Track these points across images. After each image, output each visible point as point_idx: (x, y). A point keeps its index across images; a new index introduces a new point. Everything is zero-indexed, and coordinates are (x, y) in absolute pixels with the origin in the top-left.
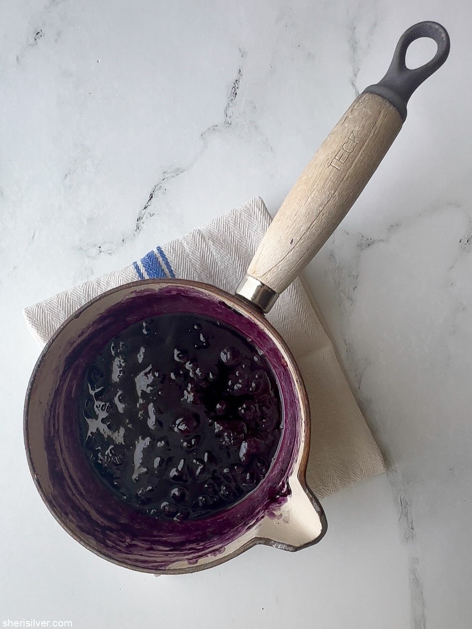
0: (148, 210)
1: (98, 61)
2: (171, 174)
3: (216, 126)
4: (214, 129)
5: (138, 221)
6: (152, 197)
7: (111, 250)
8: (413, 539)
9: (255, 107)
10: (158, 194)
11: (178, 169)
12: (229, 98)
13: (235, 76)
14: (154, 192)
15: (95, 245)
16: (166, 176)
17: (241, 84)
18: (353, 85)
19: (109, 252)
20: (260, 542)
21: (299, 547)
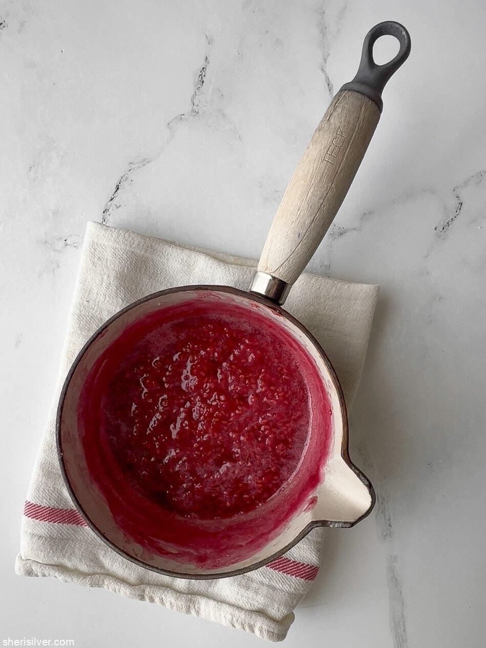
0: (114, 202)
1: (62, 51)
2: (137, 165)
3: (183, 115)
4: (181, 118)
5: (104, 213)
6: (118, 188)
7: (77, 243)
8: (391, 537)
9: (222, 95)
10: (125, 185)
11: (144, 160)
12: (196, 86)
13: (201, 63)
14: (120, 183)
15: (61, 238)
16: (133, 166)
17: (208, 72)
18: (323, 70)
19: (75, 245)
20: (318, 525)
21: (355, 522)
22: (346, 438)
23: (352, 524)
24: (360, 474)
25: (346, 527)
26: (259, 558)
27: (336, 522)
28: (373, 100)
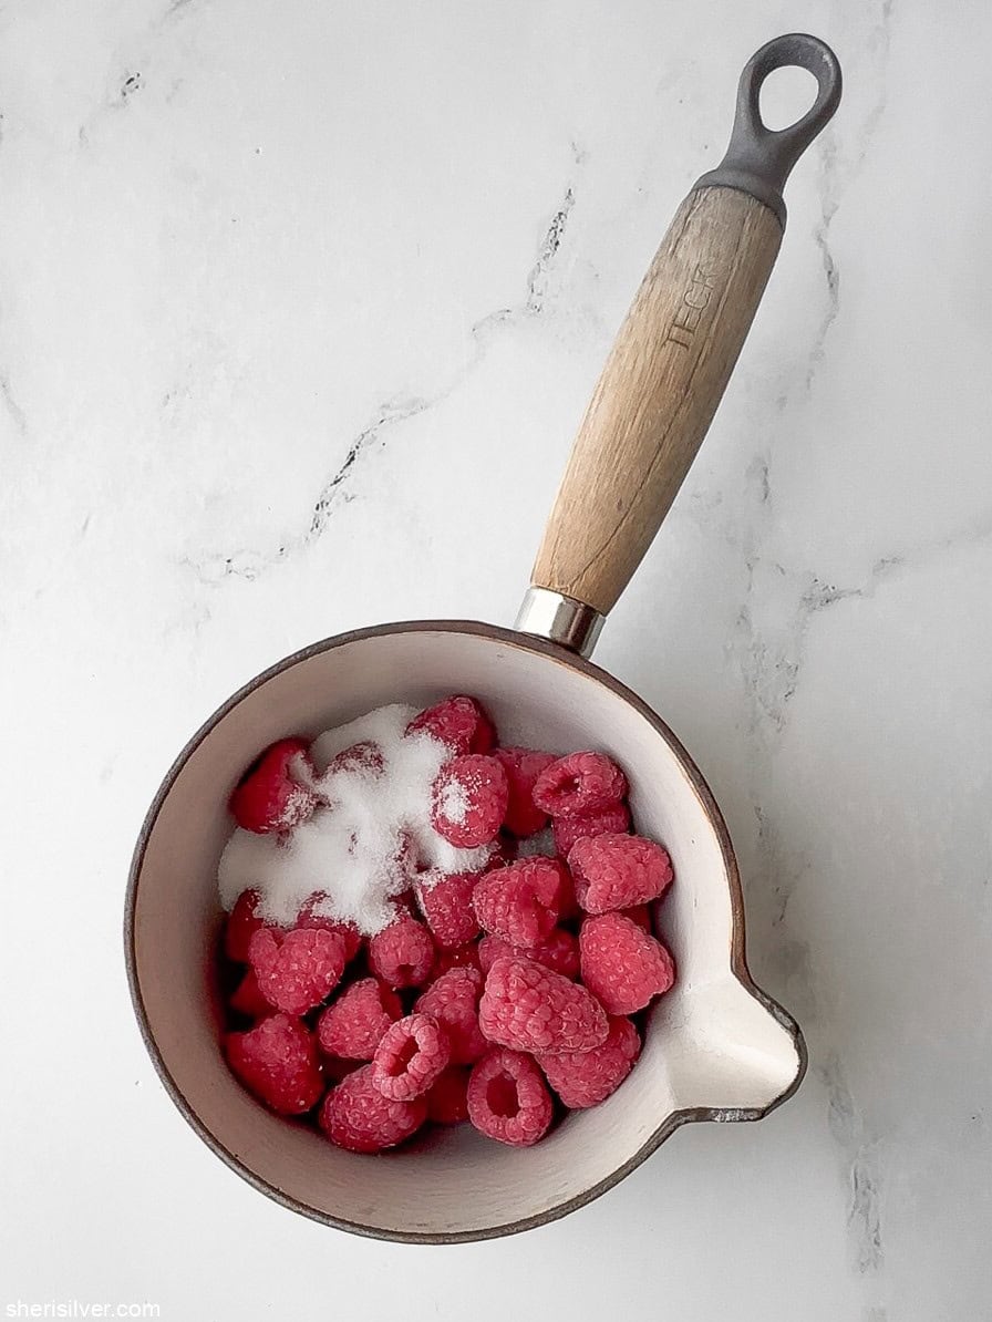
0: (343, 486)
1: (258, 151)
2: (398, 412)
3: (508, 311)
4: (503, 318)
5: (317, 508)
6: (353, 459)
7: (253, 569)
9: (597, 275)
10: (367, 453)
11: (414, 402)
12: (540, 251)
13: (558, 203)
14: (357, 447)
15: (218, 556)
16: (389, 413)
17: (571, 222)
18: (820, 240)
19: (249, 573)
20: (688, 1118)
21: (768, 1108)
22: (740, 935)
23: (763, 1113)
24: (773, 1006)
25: (749, 1120)
26: (565, 1195)
27: (726, 1111)
28: (766, 206)
